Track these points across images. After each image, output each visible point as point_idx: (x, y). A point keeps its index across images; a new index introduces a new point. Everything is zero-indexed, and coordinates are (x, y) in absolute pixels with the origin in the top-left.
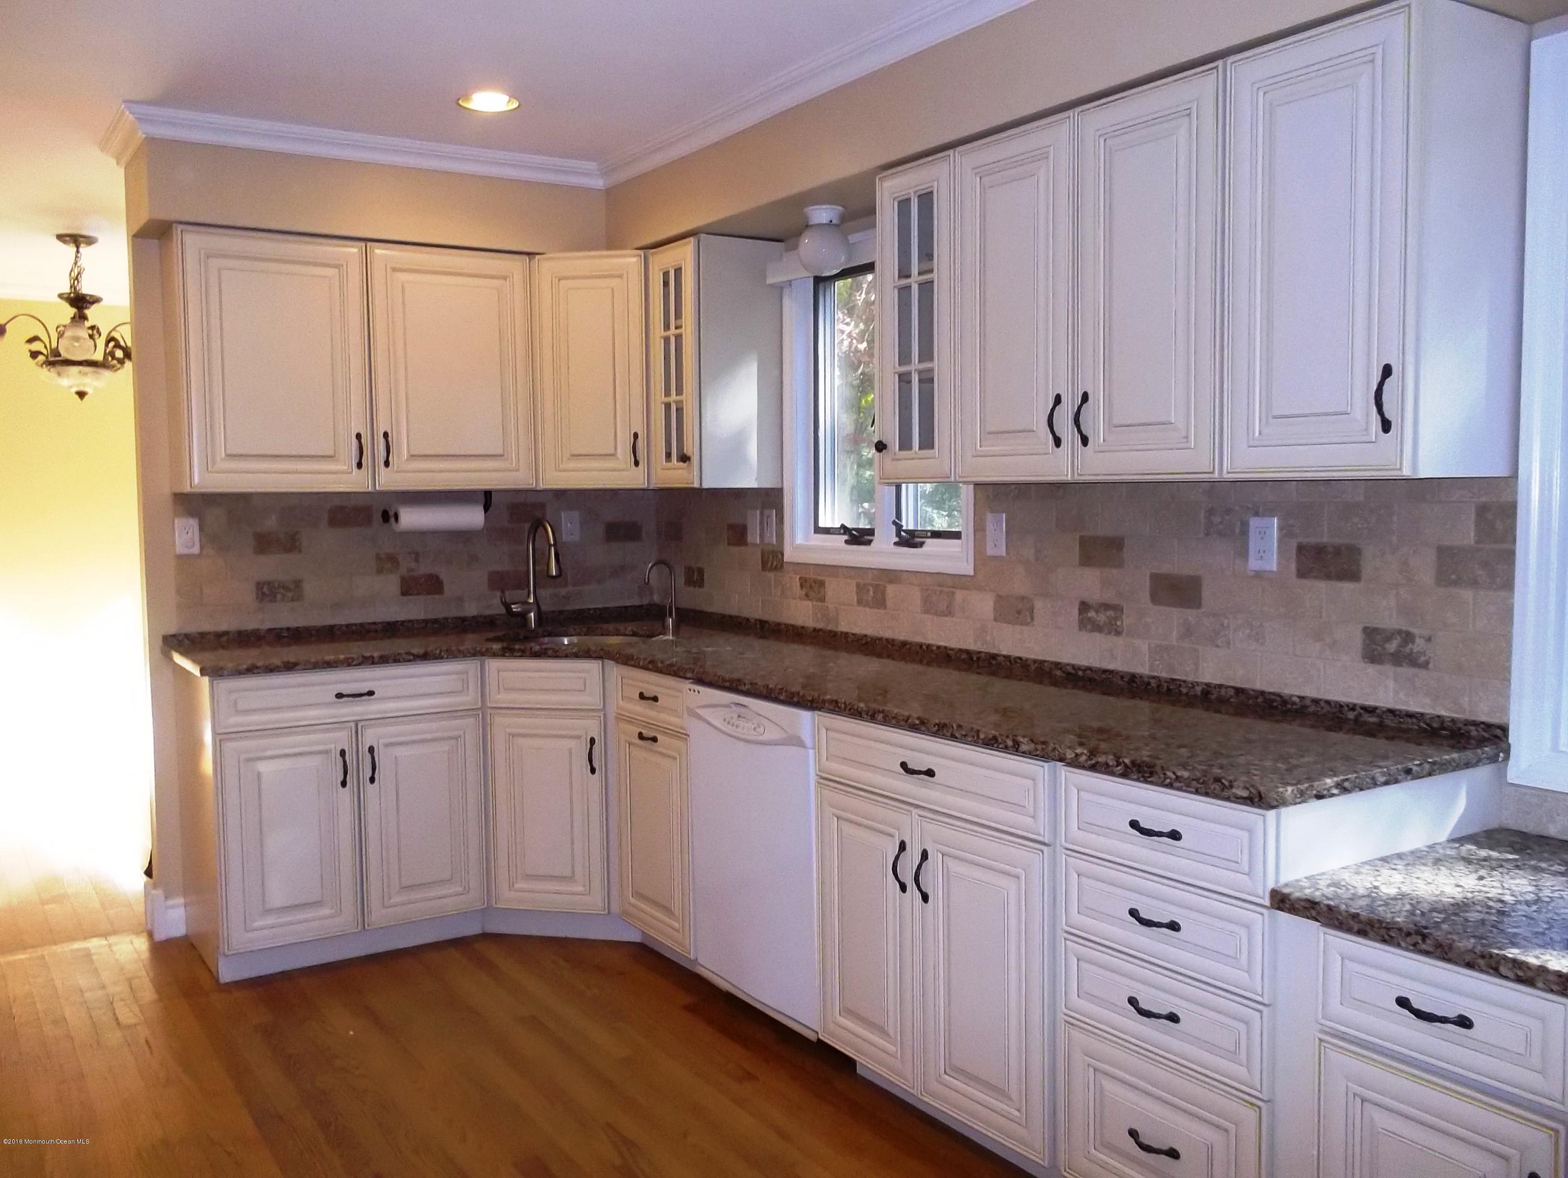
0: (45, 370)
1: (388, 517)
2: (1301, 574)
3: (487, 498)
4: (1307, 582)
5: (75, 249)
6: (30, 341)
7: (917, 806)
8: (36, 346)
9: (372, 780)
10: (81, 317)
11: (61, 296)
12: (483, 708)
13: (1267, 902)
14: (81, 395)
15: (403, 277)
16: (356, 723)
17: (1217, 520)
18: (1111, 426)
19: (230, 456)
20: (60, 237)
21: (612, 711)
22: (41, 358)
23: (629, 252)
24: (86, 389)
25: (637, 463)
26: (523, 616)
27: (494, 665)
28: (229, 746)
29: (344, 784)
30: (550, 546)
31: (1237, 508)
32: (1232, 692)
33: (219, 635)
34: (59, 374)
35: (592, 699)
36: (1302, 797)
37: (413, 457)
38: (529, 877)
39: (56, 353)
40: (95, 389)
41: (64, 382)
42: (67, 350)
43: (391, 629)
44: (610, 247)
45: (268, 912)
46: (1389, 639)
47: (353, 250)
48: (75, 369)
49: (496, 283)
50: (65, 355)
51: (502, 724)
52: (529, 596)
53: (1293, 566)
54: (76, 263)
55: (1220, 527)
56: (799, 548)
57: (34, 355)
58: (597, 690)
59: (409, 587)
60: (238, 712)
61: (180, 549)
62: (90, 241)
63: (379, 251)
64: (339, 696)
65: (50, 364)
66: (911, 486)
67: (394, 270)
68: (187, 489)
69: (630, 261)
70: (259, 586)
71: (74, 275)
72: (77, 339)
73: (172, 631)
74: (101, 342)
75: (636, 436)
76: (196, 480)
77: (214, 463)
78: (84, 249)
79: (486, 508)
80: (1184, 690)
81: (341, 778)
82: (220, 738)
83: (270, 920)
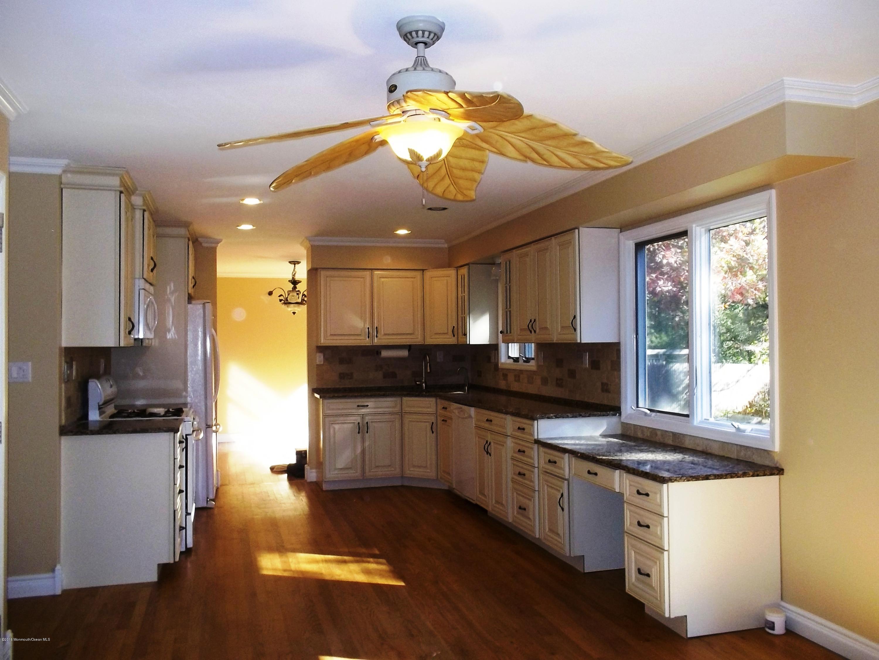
0: (284, 305)
1: (378, 353)
2: (592, 369)
3: (409, 347)
4: (592, 371)
5: (294, 266)
6: (280, 296)
7: (490, 431)
8: (282, 298)
9: (367, 432)
10: (295, 288)
11: (289, 281)
12: (401, 413)
13: (534, 442)
14: (294, 313)
15: (383, 280)
16: (363, 415)
17: (578, 353)
18: (540, 329)
19: (331, 335)
20: (290, 262)
21: (438, 413)
22: (283, 302)
23: (452, 269)
24: (296, 311)
25: (454, 336)
26: (421, 385)
27: (405, 399)
28: (327, 419)
29: (359, 433)
30: (428, 363)
31: (581, 350)
33: (328, 389)
34: (288, 307)
35: (432, 410)
36: (542, 418)
37: (385, 334)
38: (414, 466)
39: (287, 299)
40: (298, 311)
41: (289, 309)
42: (290, 299)
43: (380, 389)
44: (449, 267)
45: (336, 469)
46: (605, 385)
47: (368, 273)
48: (292, 305)
49: (412, 279)
50: (289, 301)
51: (407, 419)
52: (423, 379)
53: (590, 366)
54: (294, 270)
55: (579, 356)
56: (502, 364)
57: (281, 300)
58: (435, 408)
59: (386, 376)
60: (330, 409)
61: (318, 363)
62: (299, 263)
63: (377, 272)
64: (358, 406)
65: (285, 303)
66: (527, 344)
67: (380, 278)
68: (319, 345)
69: (452, 272)
70: (340, 374)
71: (293, 274)
72: (293, 296)
73: (315, 387)
74: (301, 295)
75: (454, 327)
76: (322, 341)
77: (327, 337)
78: (296, 265)
79: (409, 351)
81: (358, 431)
82: (325, 416)
83: (336, 472)
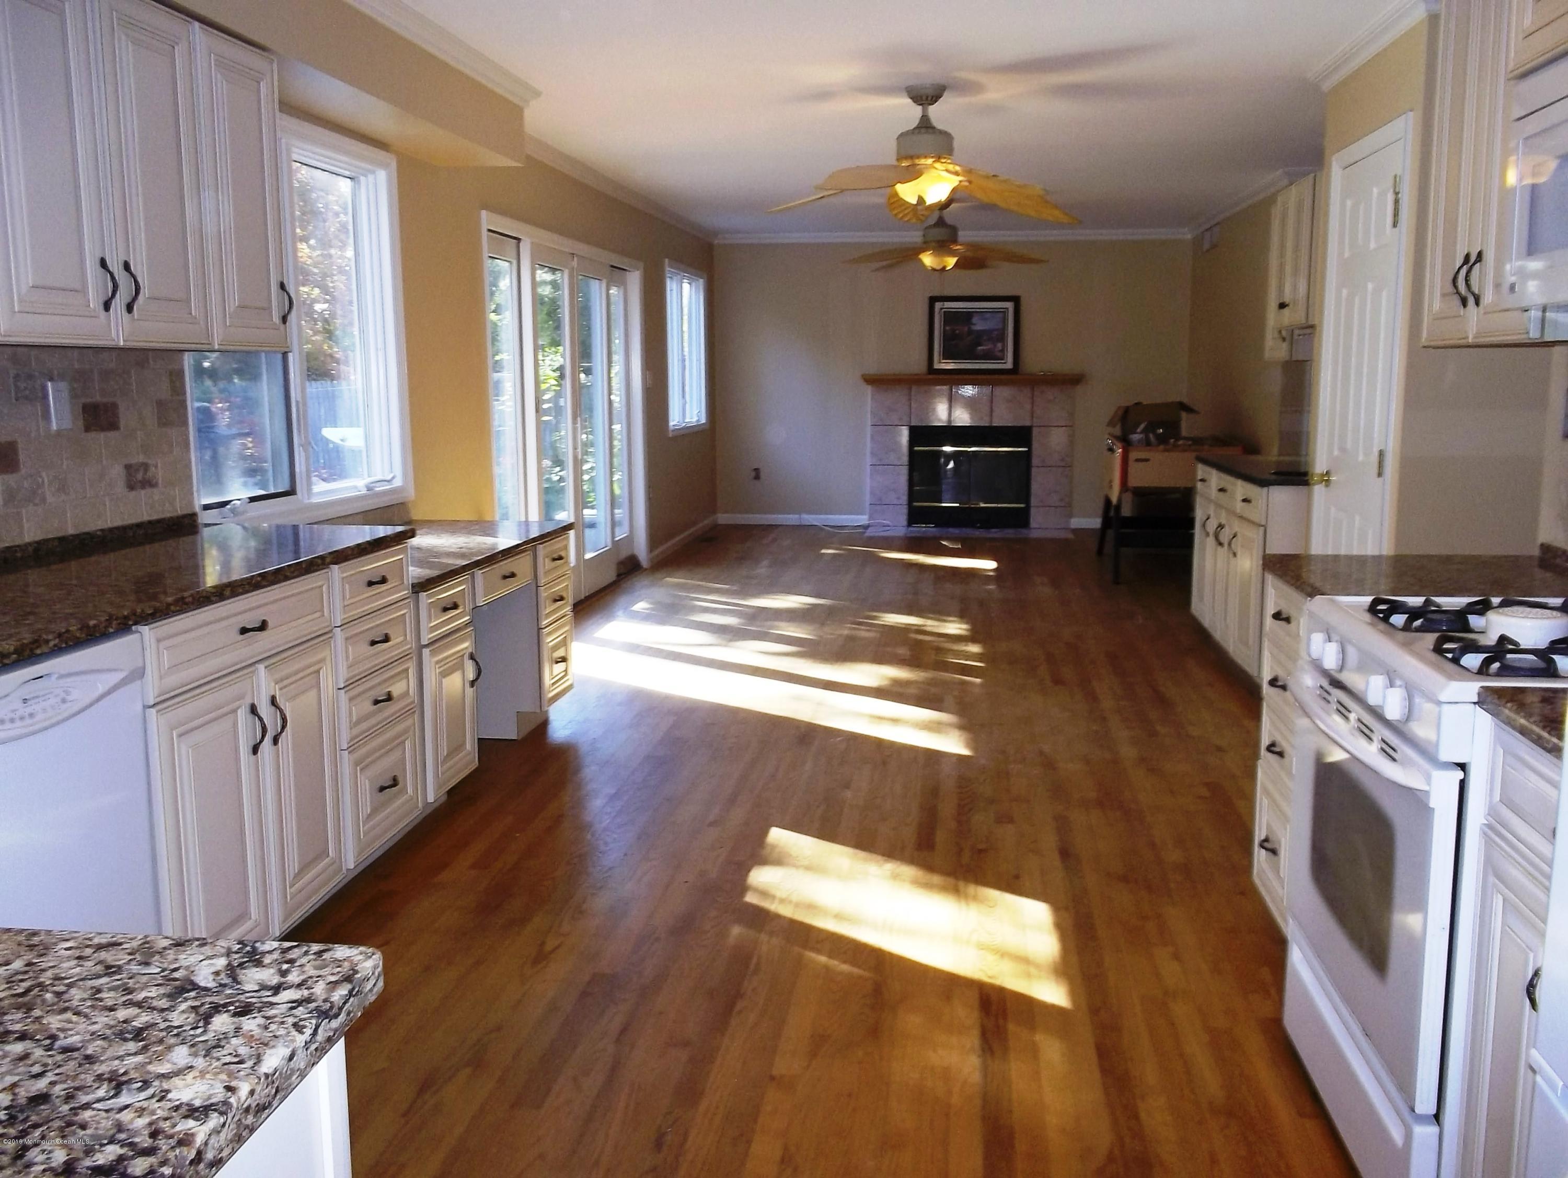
2: (87, 429)
4: (93, 435)
17: (22, 385)
31: (37, 374)
32: (56, 543)
46: (137, 470)
53: (80, 423)
55: (27, 392)
80: (19, 555)
